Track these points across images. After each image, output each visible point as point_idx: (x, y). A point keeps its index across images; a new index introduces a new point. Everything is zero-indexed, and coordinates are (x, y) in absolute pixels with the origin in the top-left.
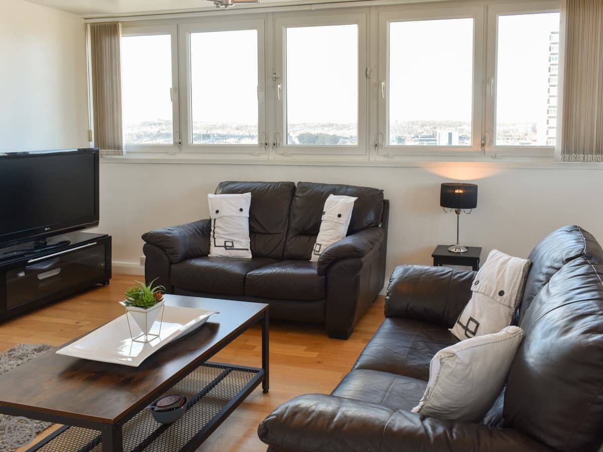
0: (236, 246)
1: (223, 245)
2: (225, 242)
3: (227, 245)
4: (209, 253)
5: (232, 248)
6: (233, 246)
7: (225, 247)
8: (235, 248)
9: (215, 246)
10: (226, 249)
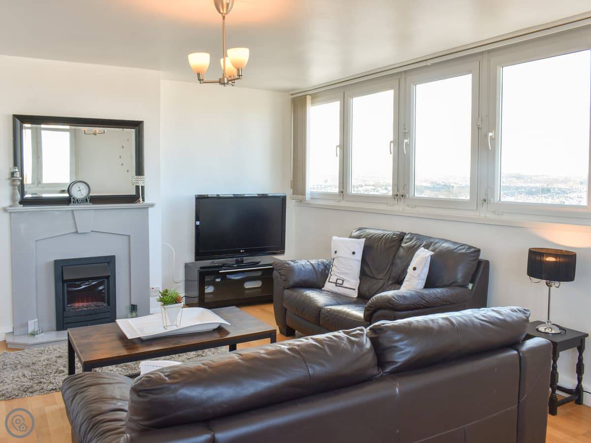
0: (345, 285)
1: (335, 281)
2: (337, 279)
3: (338, 282)
4: (323, 287)
5: (341, 285)
6: (342, 284)
7: (336, 283)
8: (343, 286)
9: (329, 282)
10: (336, 286)
